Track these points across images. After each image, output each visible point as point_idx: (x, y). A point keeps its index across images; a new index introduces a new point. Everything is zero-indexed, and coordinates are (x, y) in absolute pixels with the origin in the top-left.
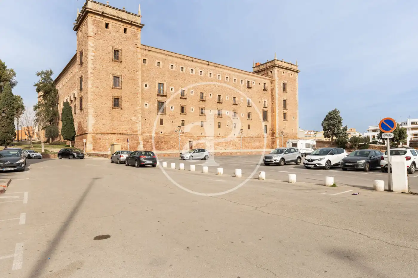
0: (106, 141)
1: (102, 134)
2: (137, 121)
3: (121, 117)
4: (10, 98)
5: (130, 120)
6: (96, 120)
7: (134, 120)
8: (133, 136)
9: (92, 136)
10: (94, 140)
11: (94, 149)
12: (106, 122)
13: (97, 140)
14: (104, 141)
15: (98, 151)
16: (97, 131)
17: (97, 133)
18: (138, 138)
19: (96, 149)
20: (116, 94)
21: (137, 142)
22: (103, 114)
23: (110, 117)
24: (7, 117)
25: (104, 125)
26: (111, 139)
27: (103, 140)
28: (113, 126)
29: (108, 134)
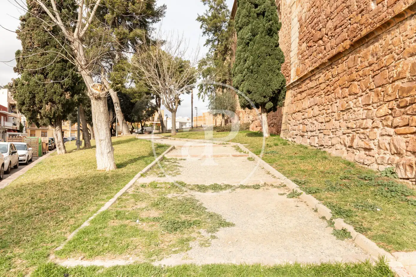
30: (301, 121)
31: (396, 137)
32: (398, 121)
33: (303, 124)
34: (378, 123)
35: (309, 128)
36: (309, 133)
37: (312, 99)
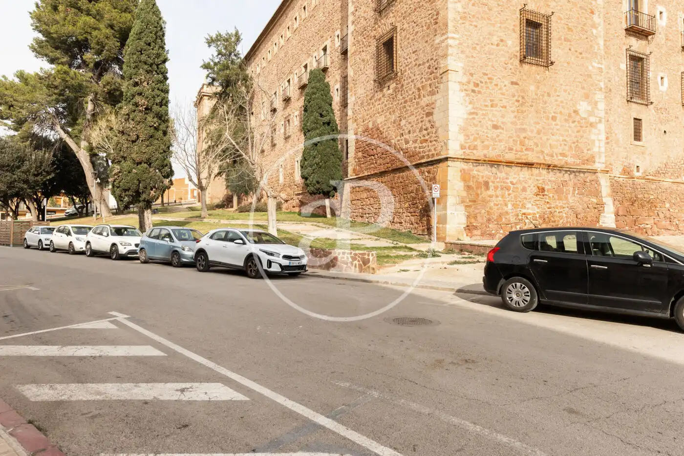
0: (507, 193)
1: (494, 163)
2: (592, 119)
3: (546, 98)
4: (155, 42)
5: (573, 114)
6: (470, 106)
7: (584, 115)
8: (582, 175)
9: (463, 171)
10: (468, 188)
11: (469, 228)
12: (503, 116)
13: (477, 188)
14: (499, 192)
15: (482, 235)
16: (475, 151)
17: (477, 161)
18: (599, 185)
19: (476, 228)
20: (533, 6)
21: (595, 201)
22: (494, 82)
23: (514, 96)
24: (146, 109)
25: (495, 127)
26: (520, 187)
27: (496, 188)
28: (524, 135)
29: (509, 164)
30: (360, 207)
31: (411, 217)
32: (412, 210)
33: (362, 208)
34: (405, 211)
35: (367, 211)
36: (367, 215)
37: (368, 193)
